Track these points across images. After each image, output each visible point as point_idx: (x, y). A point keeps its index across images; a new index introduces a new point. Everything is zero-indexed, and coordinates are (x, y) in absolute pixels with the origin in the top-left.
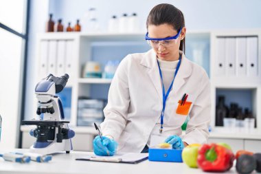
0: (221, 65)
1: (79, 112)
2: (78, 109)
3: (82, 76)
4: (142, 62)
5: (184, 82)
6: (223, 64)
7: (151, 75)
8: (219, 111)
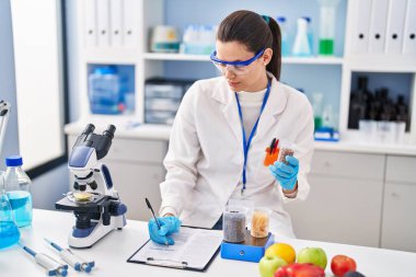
0: (361, 36)
1: (148, 103)
2: (146, 98)
3: (149, 50)
4: (213, 96)
5: (273, 120)
6: (365, 35)
7: (226, 115)
8: (356, 106)
